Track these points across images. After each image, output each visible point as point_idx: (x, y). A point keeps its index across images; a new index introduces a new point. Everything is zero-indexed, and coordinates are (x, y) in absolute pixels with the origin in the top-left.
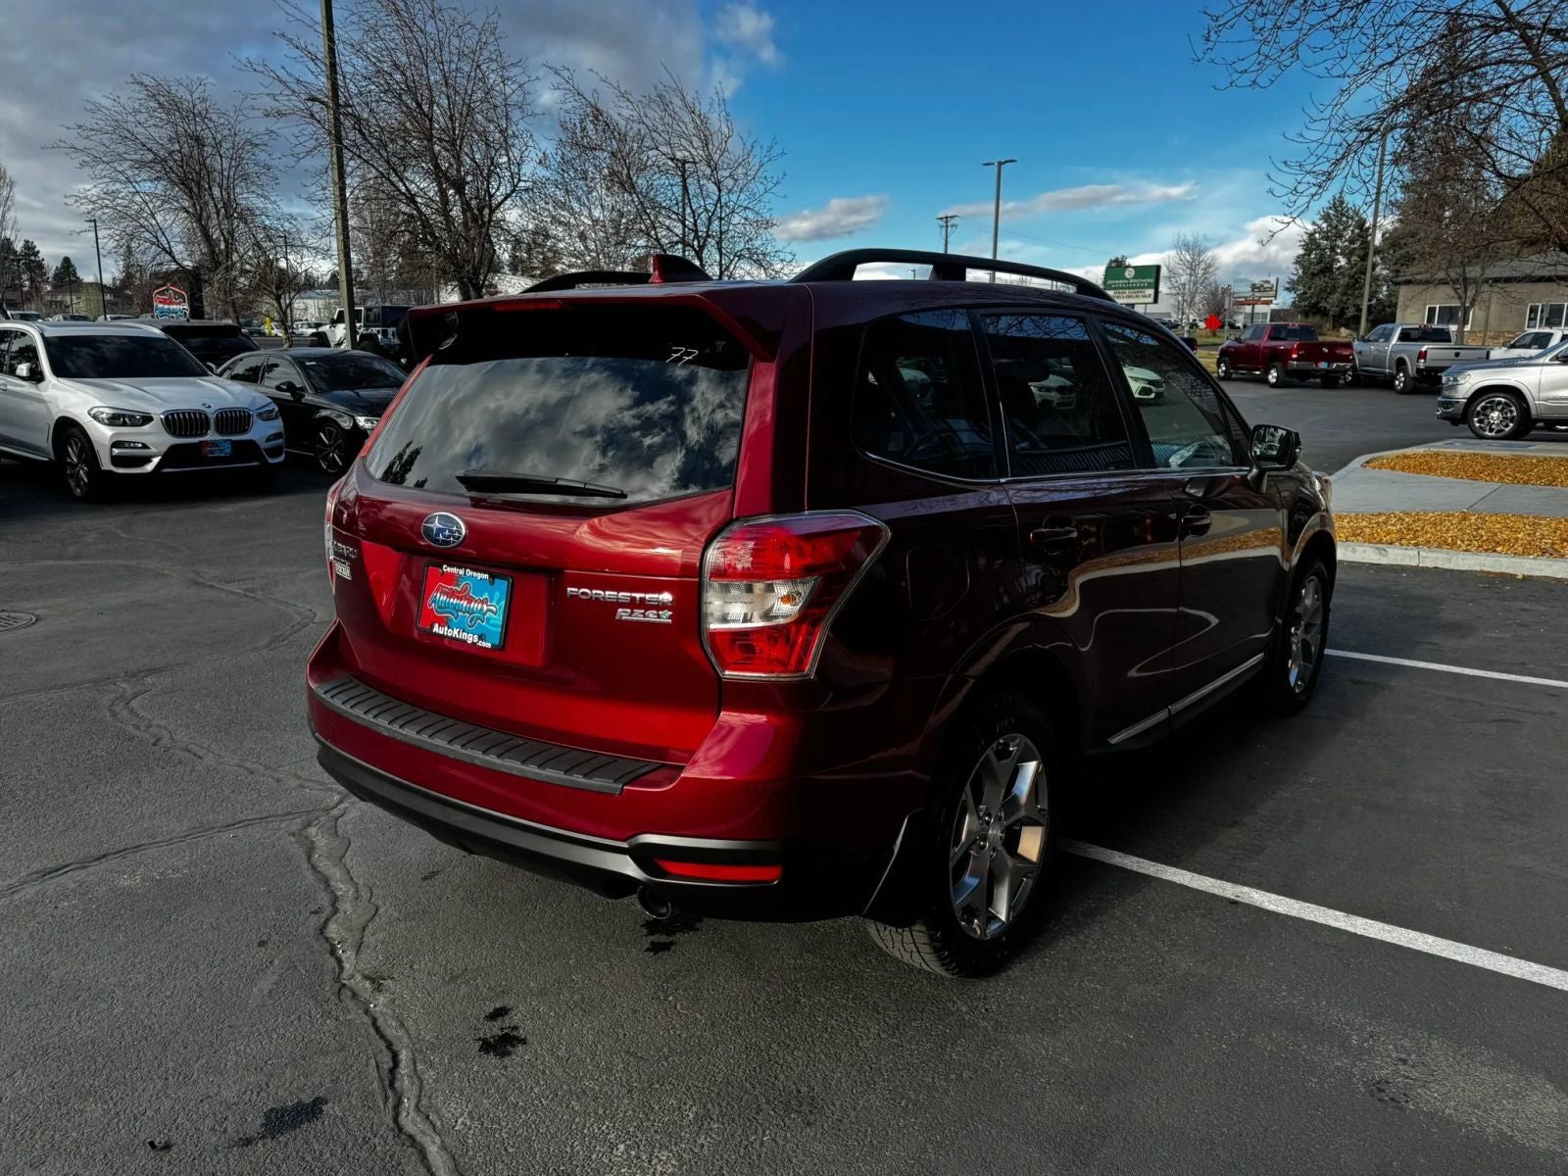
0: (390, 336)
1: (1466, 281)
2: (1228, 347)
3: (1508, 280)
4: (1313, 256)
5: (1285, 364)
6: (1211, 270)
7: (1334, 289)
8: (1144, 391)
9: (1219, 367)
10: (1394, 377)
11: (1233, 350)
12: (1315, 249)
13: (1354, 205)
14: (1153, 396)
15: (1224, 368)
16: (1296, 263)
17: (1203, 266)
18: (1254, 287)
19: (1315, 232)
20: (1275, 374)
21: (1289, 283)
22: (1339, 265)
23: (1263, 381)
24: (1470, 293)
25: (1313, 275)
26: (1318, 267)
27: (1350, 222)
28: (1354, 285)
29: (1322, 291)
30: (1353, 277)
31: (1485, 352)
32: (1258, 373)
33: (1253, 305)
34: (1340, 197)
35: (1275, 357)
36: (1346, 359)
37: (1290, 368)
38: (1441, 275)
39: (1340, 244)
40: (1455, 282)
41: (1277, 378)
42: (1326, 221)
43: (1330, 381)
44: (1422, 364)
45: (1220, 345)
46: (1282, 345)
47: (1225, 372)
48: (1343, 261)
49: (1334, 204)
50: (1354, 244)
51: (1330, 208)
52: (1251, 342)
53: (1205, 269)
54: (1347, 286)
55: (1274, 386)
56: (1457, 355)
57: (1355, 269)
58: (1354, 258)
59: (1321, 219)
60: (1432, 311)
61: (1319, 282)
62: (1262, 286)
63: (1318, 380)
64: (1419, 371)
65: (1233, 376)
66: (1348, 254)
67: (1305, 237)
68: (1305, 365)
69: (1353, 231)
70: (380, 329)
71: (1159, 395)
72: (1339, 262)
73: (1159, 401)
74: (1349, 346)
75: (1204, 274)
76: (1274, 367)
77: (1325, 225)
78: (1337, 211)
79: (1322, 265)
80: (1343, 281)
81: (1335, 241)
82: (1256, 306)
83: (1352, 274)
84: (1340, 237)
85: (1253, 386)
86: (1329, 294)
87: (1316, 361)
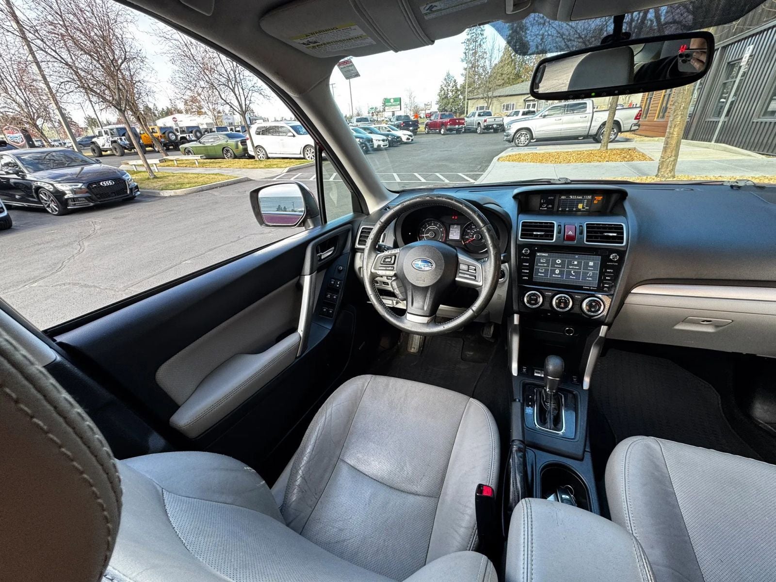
0: (124, 140)
1: (489, 98)
2: (428, 123)
3: (499, 96)
5: (446, 127)
7: (449, 103)
8: (408, 139)
9: (425, 130)
10: (477, 129)
11: (430, 123)
13: (453, 75)
14: (410, 140)
15: (427, 130)
16: (438, 95)
17: (413, 97)
18: (425, 105)
21: (437, 102)
23: (440, 133)
24: (490, 101)
25: (443, 99)
26: (444, 96)
27: (452, 81)
29: (445, 104)
31: (502, 118)
32: (438, 131)
33: (425, 110)
34: (449, 73)
35: (443, 124)
36: (463, 124)
37: (447, 128)
38: (481, 96)
39: (450, 88)
40: (486, 98)
41: (444, 132)
42: (445, 81)
43: (458, 131)
44: (485, 124)
46: (444, 120)
50: (453, 88)
51: (446, 76)
52: (435, 120)
54: (453, 102)
55: (443, 135)
56: (495, 120)
57: (454, 96)
58: (454, 93)
60: (477, 108)
61: (445, 101)
62: (427, 104)
63: (455, 132)
64: (484, 126)
65: (430, 132)
66: (452, 91)
67: (440, 86)
68: (452, 127)
70: (118, 138)
71: (412, 140)
72: (450, 94)
73: (412, 142)
74: (464, 119)
76: (443, 128)
78: (448, 77)
80: (451, 100)
83: (454, 98)
84: (449, 86)
85: (437, 135)
86: (448, 105)
87: (455, 125)
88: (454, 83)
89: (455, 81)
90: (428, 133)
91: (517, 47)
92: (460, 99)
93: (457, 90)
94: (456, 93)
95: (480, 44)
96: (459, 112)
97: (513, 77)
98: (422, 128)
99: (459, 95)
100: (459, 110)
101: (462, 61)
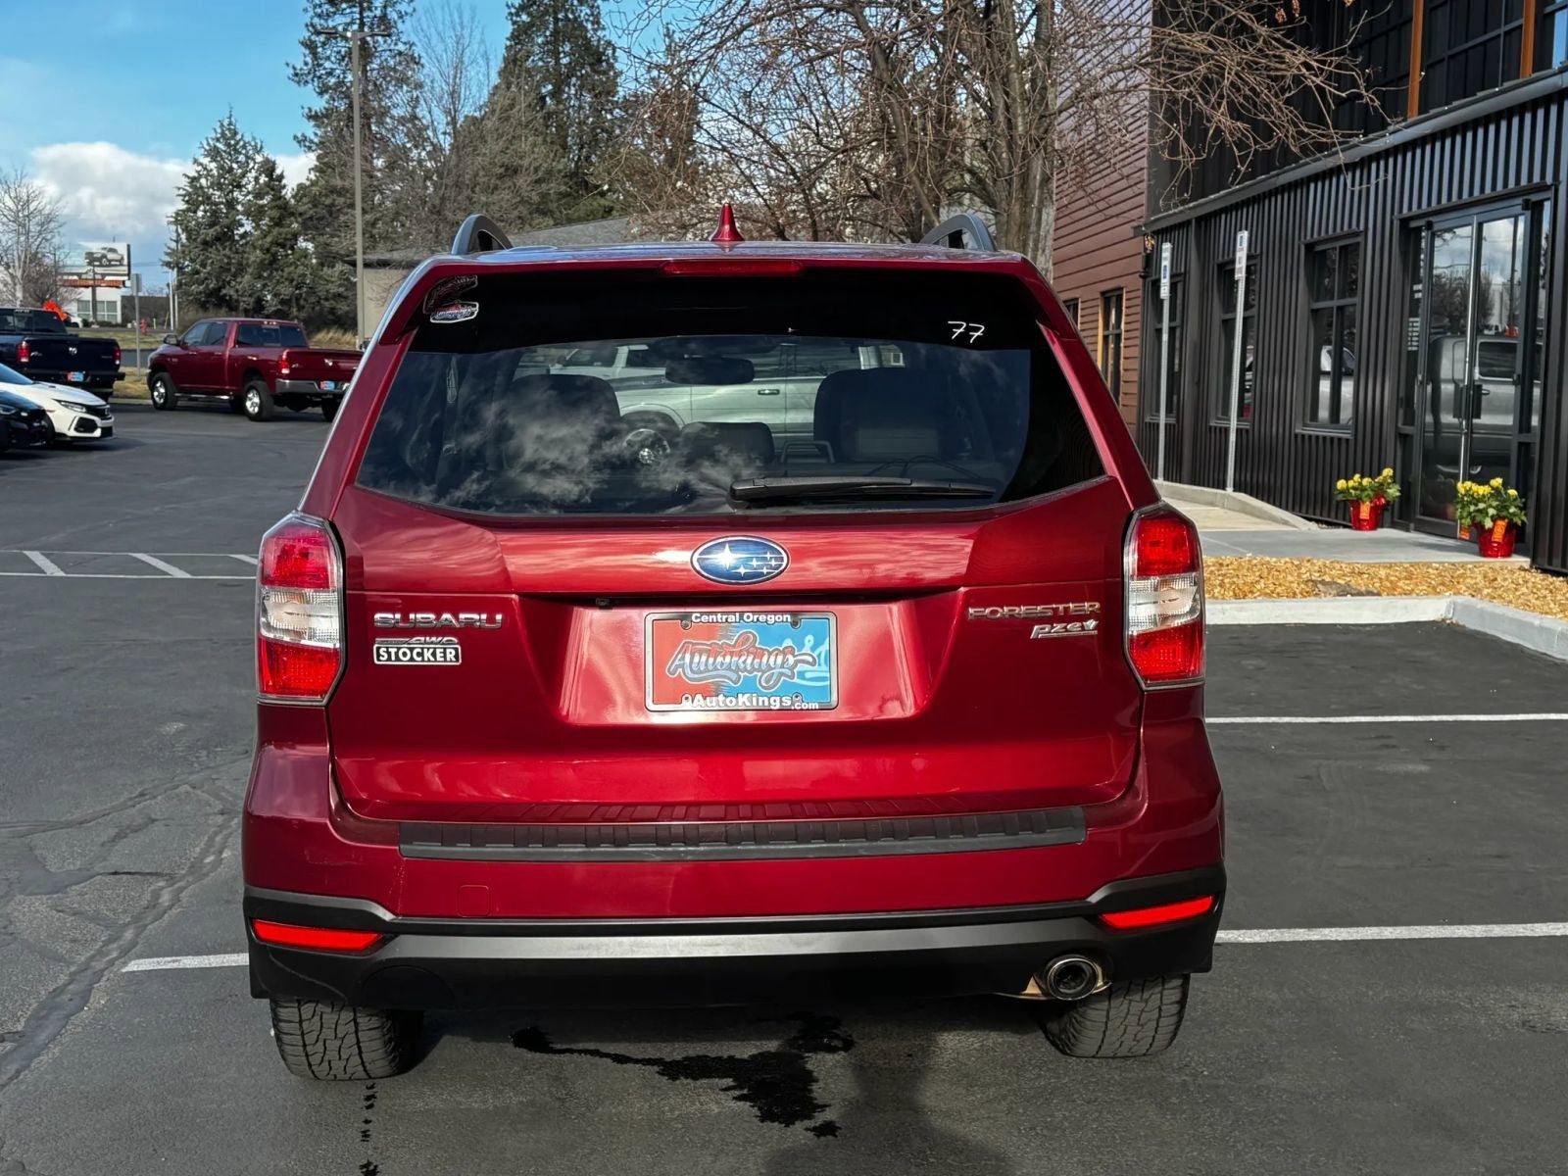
2: (162, 355)
4: (200, 214)
5: (272, 385)
6: (52, 225)
7: (241, 269)
8: (84, 425)
9: (153, 388)
11: (175, 360)
12: (203, 203)
13: (254, 139)
14: (98, 433)
15: (162, 390)
16: (176, 222)
18: (91, 258)
19: (200, 176)
20: (256, 400)
21: (167, 254)
22: (242, 230)
23: (237, 408)
25: (205, 243)
26: (212, 231)
27: (251, 165)
28: (271, 263)
29: (225, 269)
30: (268, 250)
32: (226, 397)
33: (94, 287)
34: (230, 124)
35: (252, 374)
37: (278, 390)
39: (241, 198)
41: (261, 406)
42: (214, 160)
45: (153, 350)
46: (261, 354)
47: (166, 397)
48: (248, 226)
49: (223, 134)
50: (262, 199)
51: (218, 140)
52: (206, 349)
53: (42, 225)
54: (262, 266)
55: (259, 418)
57: (269, 239)
58: (266, 221)
59: (206, 156)
61: (217, 255)
62: (104, 256)
65: (179, 403)
66: (256, 213)
67: (184, 182)
68: (303, 386)
69: (257, 179)
71: (106, 433)
72: (242, 225)
73: (108, 440)
75: (40, 232)
76: (252, 388)
77: (213, 165)
78: (228, 145)
79: (218, 228)
80: (256, 256)
81: (232, 191)
82: (98, 289)
83: (267, 246)
84: (239, 186)
85: (221, 419)
86: (235, 276)
87: (319, 380)
88: (263, 179)
89: (269, 168)
90: (168, 406)
91: (565, 61)
92: (305, 254)
93: (284, 211)
94: (278, 223)
95: (383, 18)
96: (303, 315)
97: (563, 188)
98: (134, 380)
99: (295, 237)
100: (300, 308)
101: (298, 77)
